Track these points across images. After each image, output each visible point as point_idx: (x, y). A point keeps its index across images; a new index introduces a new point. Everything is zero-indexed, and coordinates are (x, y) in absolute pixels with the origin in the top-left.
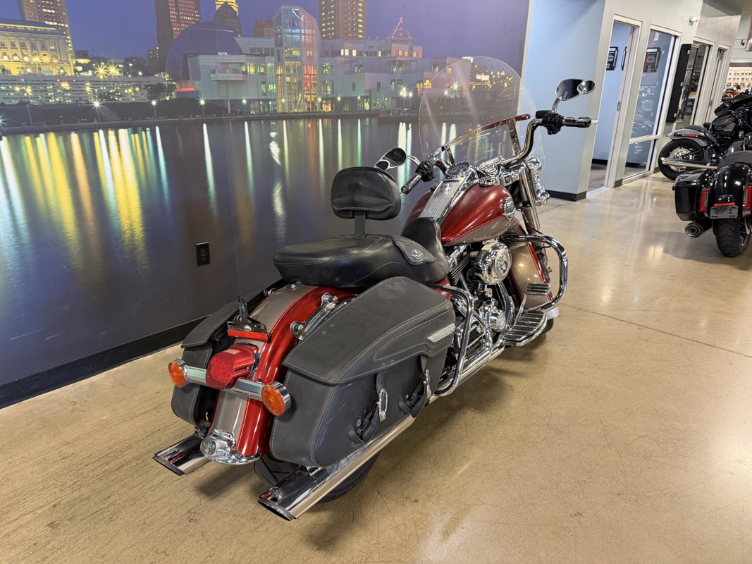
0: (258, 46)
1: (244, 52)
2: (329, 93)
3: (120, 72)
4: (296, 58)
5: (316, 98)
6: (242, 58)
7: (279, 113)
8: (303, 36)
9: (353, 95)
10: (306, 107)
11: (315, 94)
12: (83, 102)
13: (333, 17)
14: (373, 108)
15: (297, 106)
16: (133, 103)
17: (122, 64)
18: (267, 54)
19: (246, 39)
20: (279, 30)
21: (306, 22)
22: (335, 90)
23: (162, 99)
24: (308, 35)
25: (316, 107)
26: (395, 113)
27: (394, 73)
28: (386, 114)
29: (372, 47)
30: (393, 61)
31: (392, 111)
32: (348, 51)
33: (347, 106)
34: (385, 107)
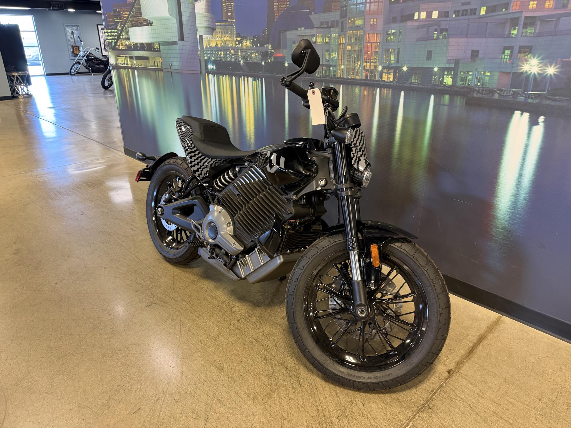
0: (327, 20)
1: (315, 26)
2: (393, 62)
3: (251, 44)
4: (359, 27)
5: (375, 67)
6: (313, 31)
7: (338, 78)
8: (368, 5)
9: (427, 64)
10: (364, 74)
11: (376, 62)
12: (238, 61)
14: (459, 83)
15: (355, 73)
16: (255, 63)
17: (252, 39)
18: (332, 26)
19: (318, 15)
20: (345, 2)
22: (400, 59)
23: (267, 61)
24: (374, 2)
25: (375, 75)
26: (505, 95)
27: (512, 37)
28: (485, 94)
29: (469, 3)
30: (512, 19)
31: (498, 92)
32: (425, 13)
33: (415, 78)
34: (483, 85)
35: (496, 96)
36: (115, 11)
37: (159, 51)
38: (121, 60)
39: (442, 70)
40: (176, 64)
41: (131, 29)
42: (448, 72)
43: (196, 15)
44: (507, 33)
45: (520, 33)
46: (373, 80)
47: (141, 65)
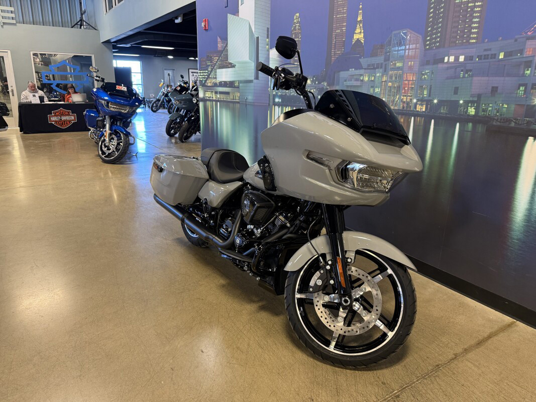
0: (374, 63)
1: (364, 68)
2: (426, 96)
3: (311, 82)
4: (399, 68)
5: (411, 100)
6: (362, 71)
8: (407, 51)
9: (454, 98)
10: (402, 106)
11: (411, 96)
13: (439, 30)
14: (481, 113)
15: (394, 104)
17: (312, 78)
18: (378, 68)
19: (366, 59)
20: (389, 49)
21: (412, 39)
22: (432, 93)
24: (412, 49)
25: (410, 107)
26: (520, 123)
27: (526, 76)
28: (503, 122)
29: (490, 50)
30: (525, 62)
31: (514, 121)
32: (453, 57)
33: (444, 109)
34: (501, 115)
35: (513, 124)
36: (208, 57)
37: (238, 87)
38: (208, 94)
39: (467, 103)
40: (250, 98)
41: (218, 70)
42: (471, 104)
43: (270, 59)
44: (522, 73)
45: (533, 73)
46: (409, 111)
47: (223, 99)
